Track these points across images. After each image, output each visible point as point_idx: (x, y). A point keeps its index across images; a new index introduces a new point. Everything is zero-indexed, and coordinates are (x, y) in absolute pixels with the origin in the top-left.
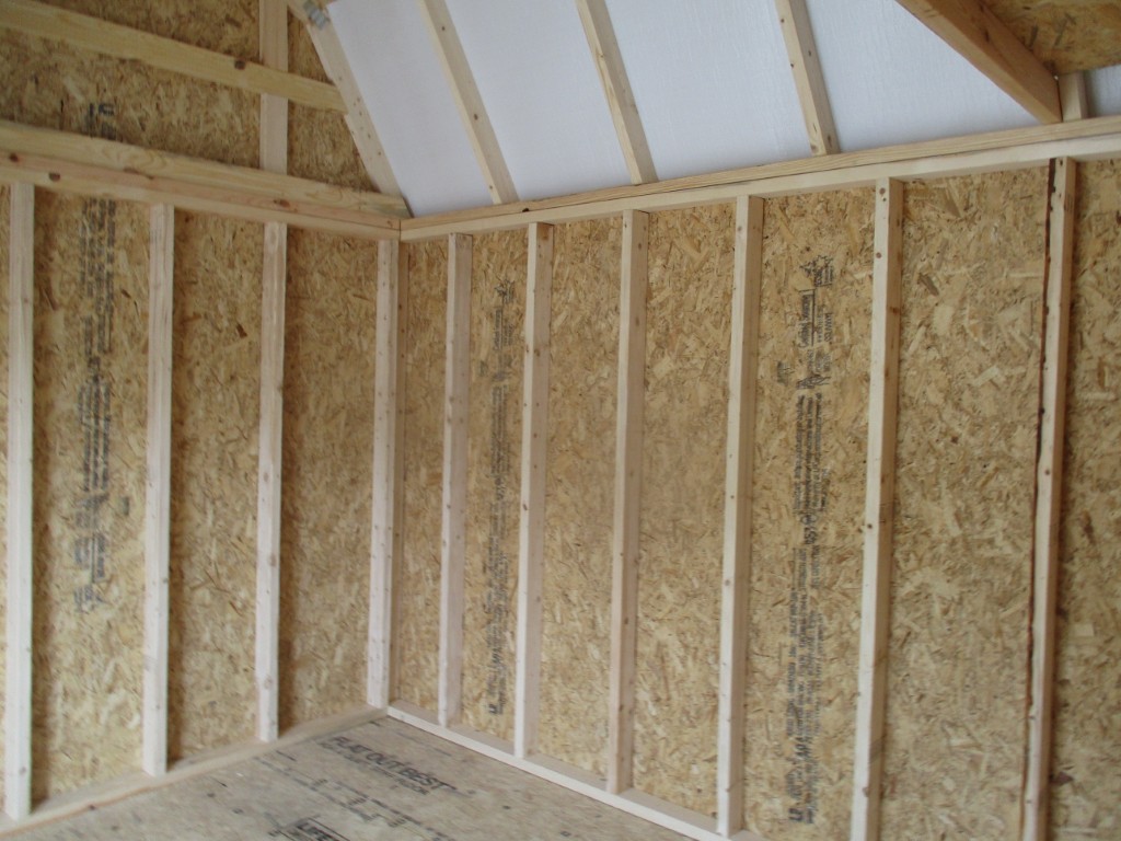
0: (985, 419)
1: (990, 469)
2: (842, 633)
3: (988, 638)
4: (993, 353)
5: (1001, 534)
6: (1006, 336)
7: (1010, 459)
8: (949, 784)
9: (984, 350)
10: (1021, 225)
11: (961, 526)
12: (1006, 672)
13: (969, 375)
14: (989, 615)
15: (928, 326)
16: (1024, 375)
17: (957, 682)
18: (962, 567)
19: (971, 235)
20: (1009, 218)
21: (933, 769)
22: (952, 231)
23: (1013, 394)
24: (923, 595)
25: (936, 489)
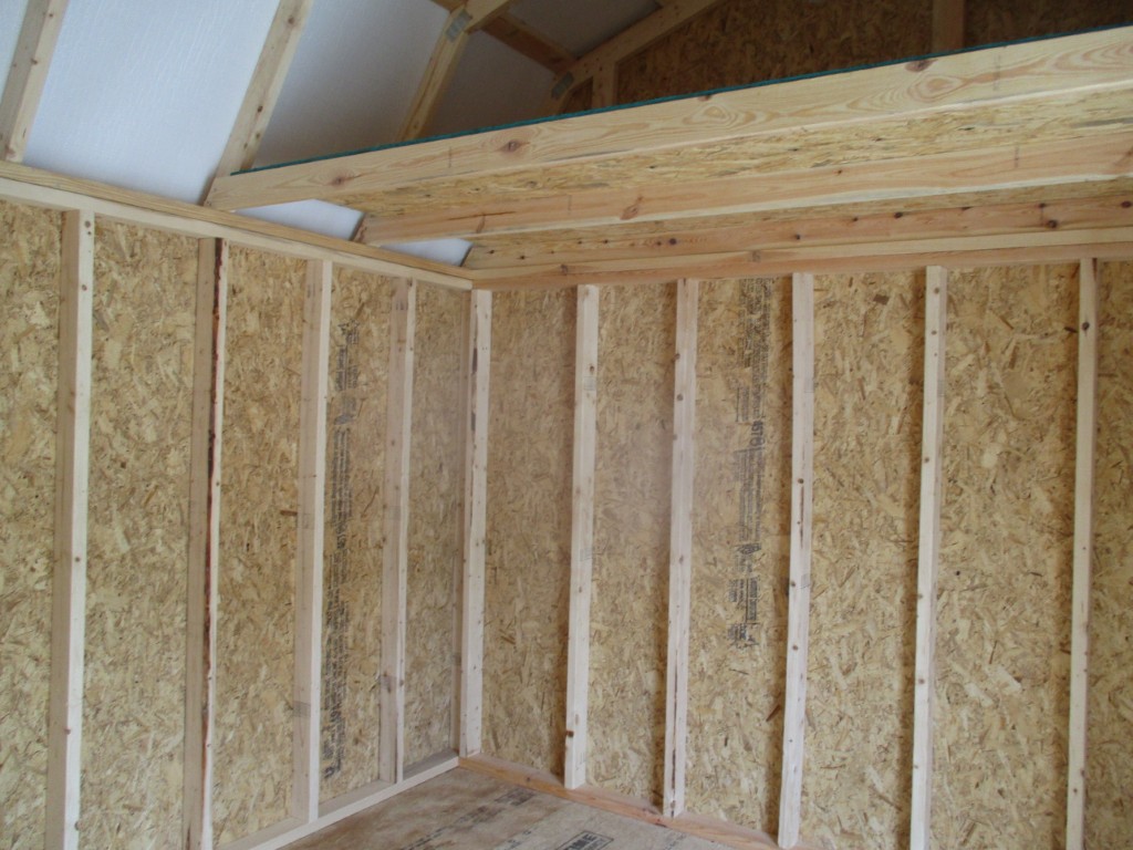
0: (147, 444)
1: (151, 487)
2: (14, 685)
3: (151, 633)
4: (154, 387)
5: (160, 541)
6: (163, 373)
7: (166, 477)
8: (122, 779)
9: (147, 384)
10: (173, 280)
11: (129, 541)
12: (167, 655)
13: (135, 406)
14: (152, 613)
15: (99, 359)
16: (175, 407)
17: (129, 681)
18: (130, 579)
19: (136, 280)
20: (165, 274)
21: (109, 772)
22: (120, 274)
23: (168, 422)
24: (98, 615)
25: (107, 513)
